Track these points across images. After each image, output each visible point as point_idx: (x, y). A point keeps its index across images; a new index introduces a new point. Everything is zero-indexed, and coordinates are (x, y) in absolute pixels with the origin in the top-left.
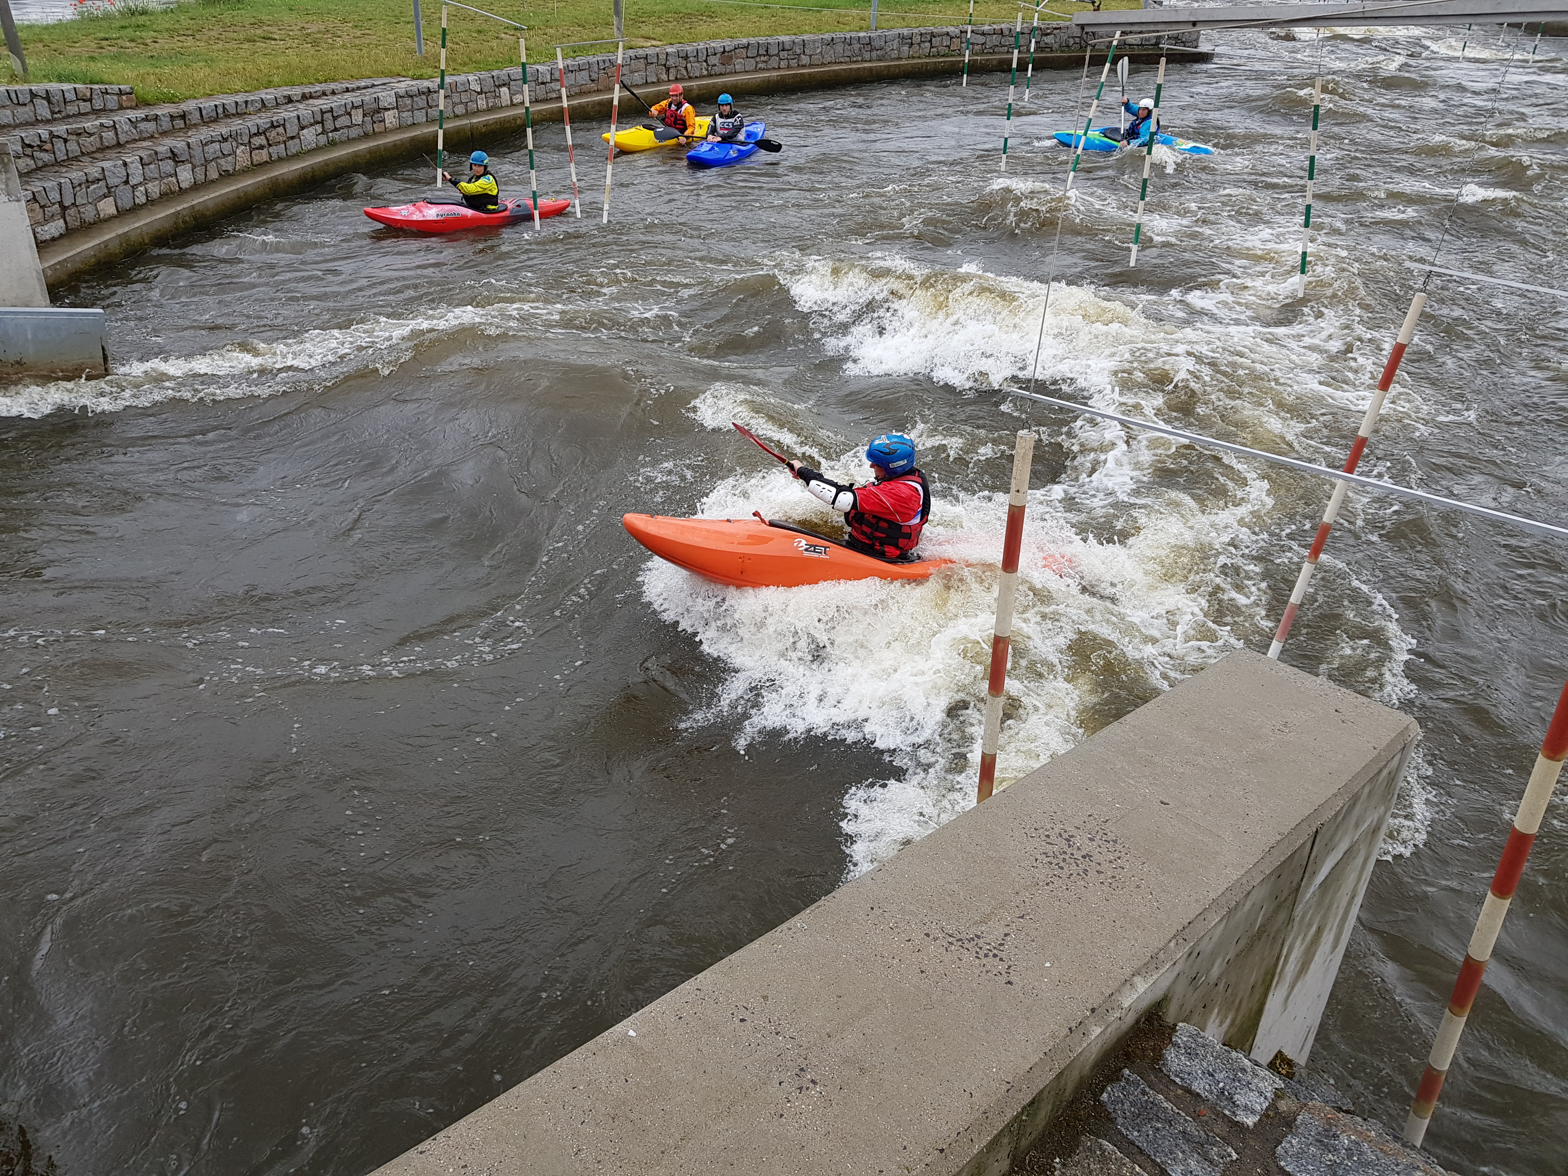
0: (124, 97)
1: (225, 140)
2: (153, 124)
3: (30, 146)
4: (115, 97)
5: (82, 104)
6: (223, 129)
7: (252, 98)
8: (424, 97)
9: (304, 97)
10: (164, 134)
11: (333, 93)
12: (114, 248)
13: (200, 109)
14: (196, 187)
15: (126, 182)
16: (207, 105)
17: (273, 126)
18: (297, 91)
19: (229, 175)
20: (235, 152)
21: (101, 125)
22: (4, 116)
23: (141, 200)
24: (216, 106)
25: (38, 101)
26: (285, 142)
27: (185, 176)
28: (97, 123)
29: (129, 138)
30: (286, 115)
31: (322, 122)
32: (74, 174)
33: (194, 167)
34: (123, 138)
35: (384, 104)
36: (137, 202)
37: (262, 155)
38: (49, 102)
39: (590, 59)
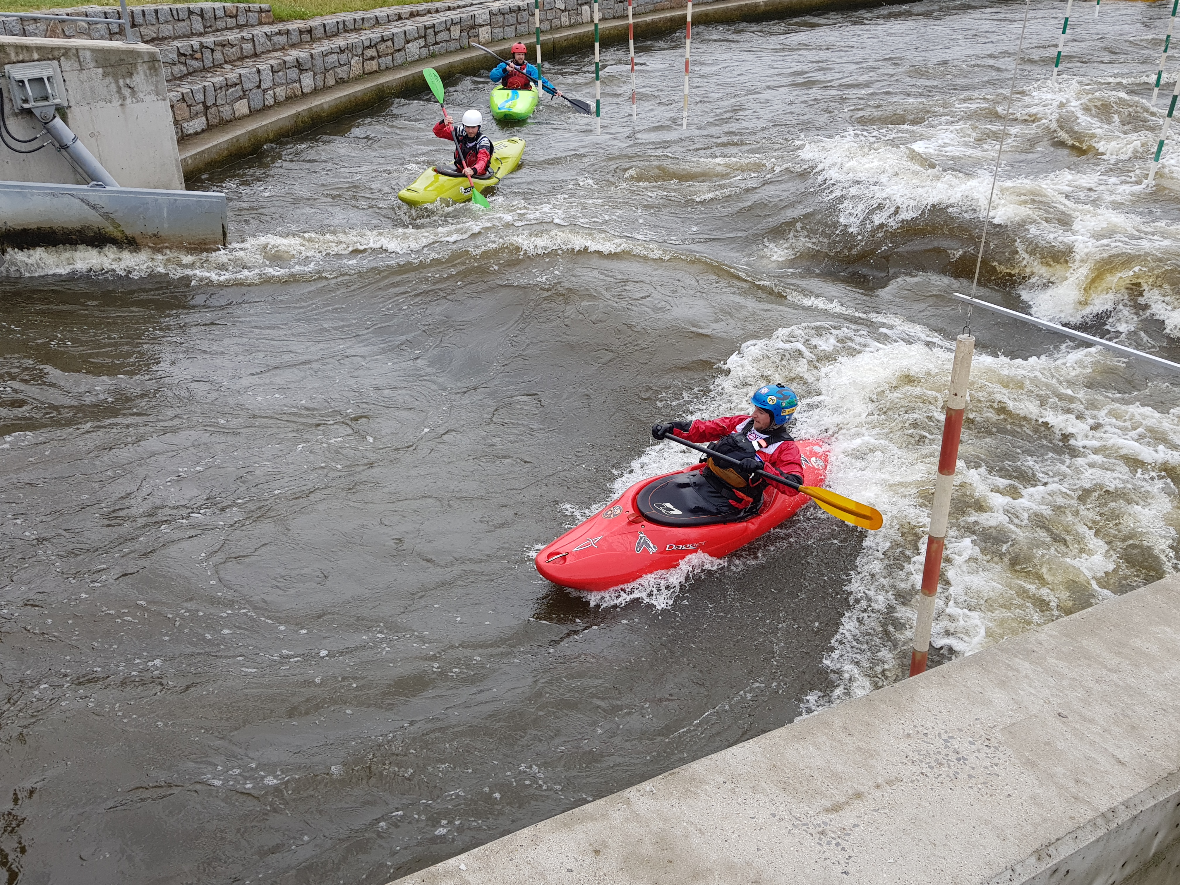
0: (263, 15)
1: (342, 51)
2: (285, 37)
3: (185, 55)
4: (256, 15)
5: (229, 19)
6: (341, 42)
7: (368, 16)
8: (514, 15)
9: (412, 15)
10: (293, 46)
11: (437, 11)
12: (245, 142)
13: (324, 25)
14: (316, 92)
15: (259, 87)
16: (330, 21)
17: (383, 40)
18: (406, 9)
19: (344, 82)
20: (350, 62)
21: (243, 38)
22: (167, 30)
23: (270, 102)
24: (338, 22)
25: (194, 17)
26: (392, 54)
27: (308, 82)
28: (239, 36)
29: (264, 50)
30: (395, 30)
31: (425, 37)
32: (218, 79)
33: (315, 74)
34: (259, 49)
35: (479, 21)
36: (267, 103)
37: (373, 65)
38: (203, 18)
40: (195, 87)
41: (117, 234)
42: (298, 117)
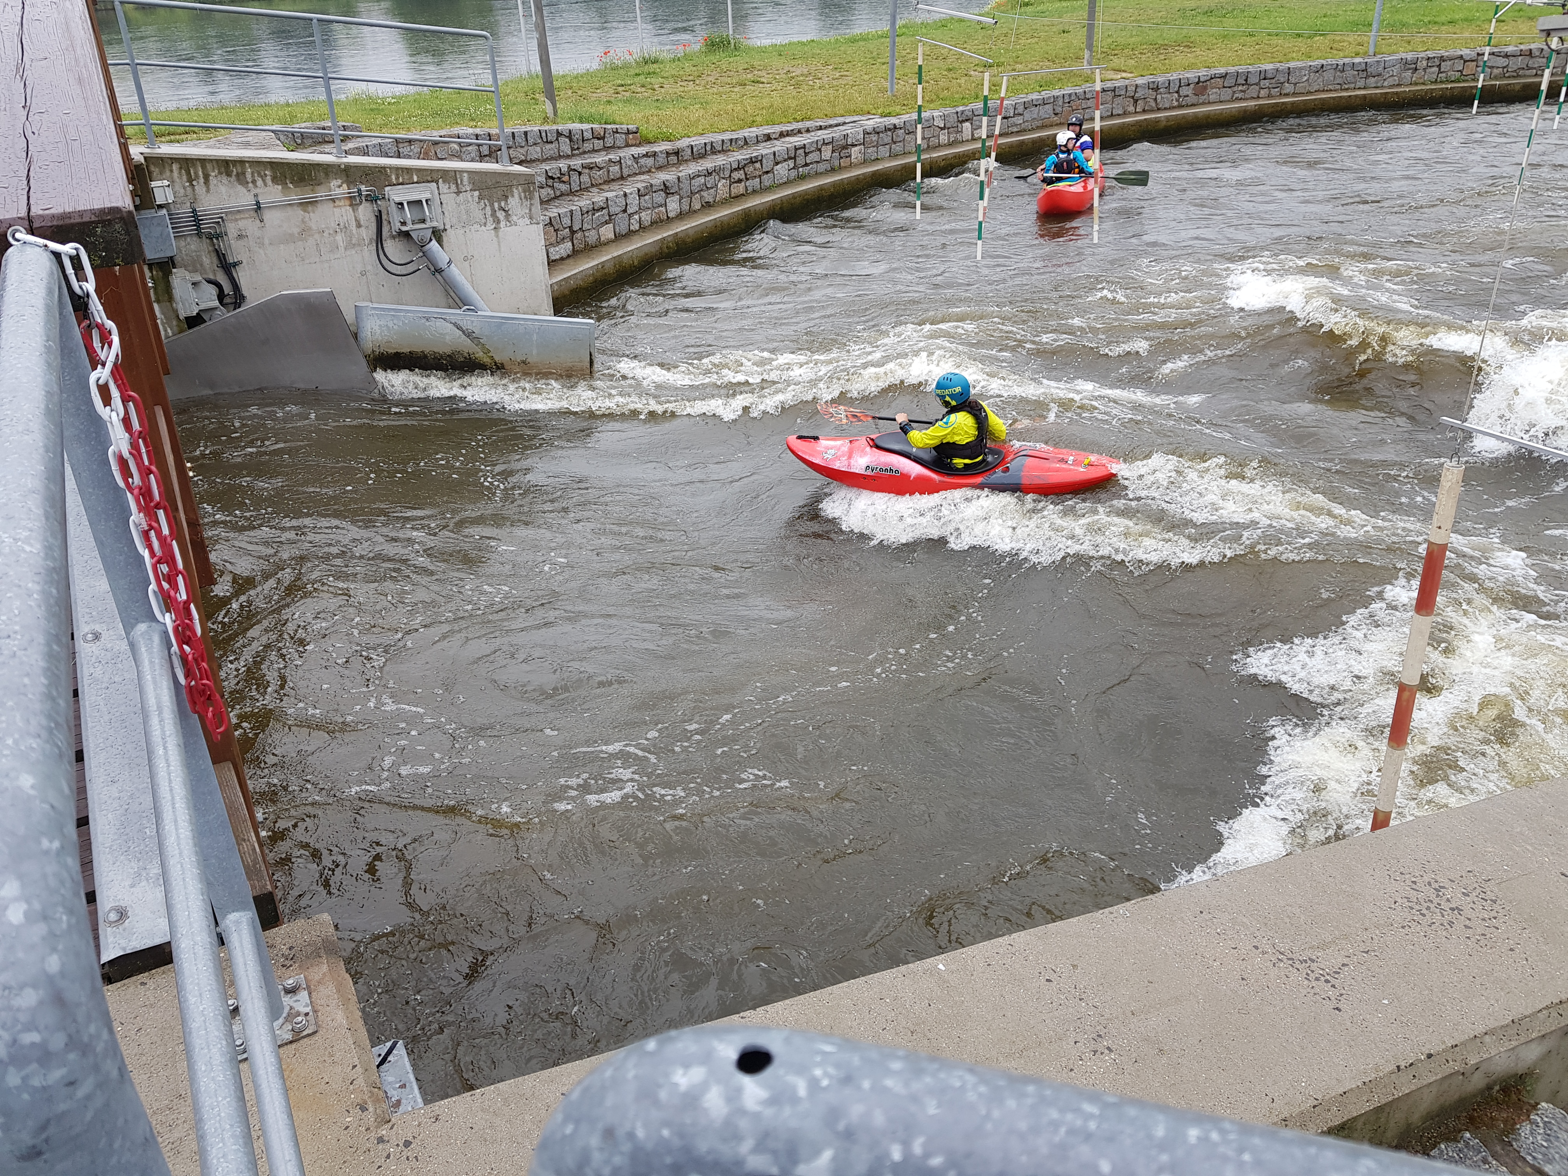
0: (631, 136)
1: (710, 174)
2: (651, 159)
3: (553, 179)
4: (624, 136)
5: (596, 141)
6: (708, 164)
7: (737, 136)
8: (889, 133)
9: (782, 135)
10: (660, 168)
11: (808, 131)
12: (610, 268)
13: (692, 146)
14: (681, 216)
15: (625, 211)
16: (698, 143)
17: (753, 162)
18: (778, 129)
19: (710, 206)
20: (716, 185)
21: (610, 160)
22: (535, 152)
23: (636, 227)
24: (705, 144)
25: (562, 139)
26: (760, 176)
27: (673, 205)
28: (606, 158)
29: (631, 172)
30: (764, 151)
31: (795, 158)
32: (584, 202)
33: (681, 198)
34: (626, 172)
35: (852, 140)
36: (632, 228)
37: (740, 188)
38: (571, 140)
39: (1056, 93)
40: (562, 211)
41: (486, 360)
42: (663, 243)
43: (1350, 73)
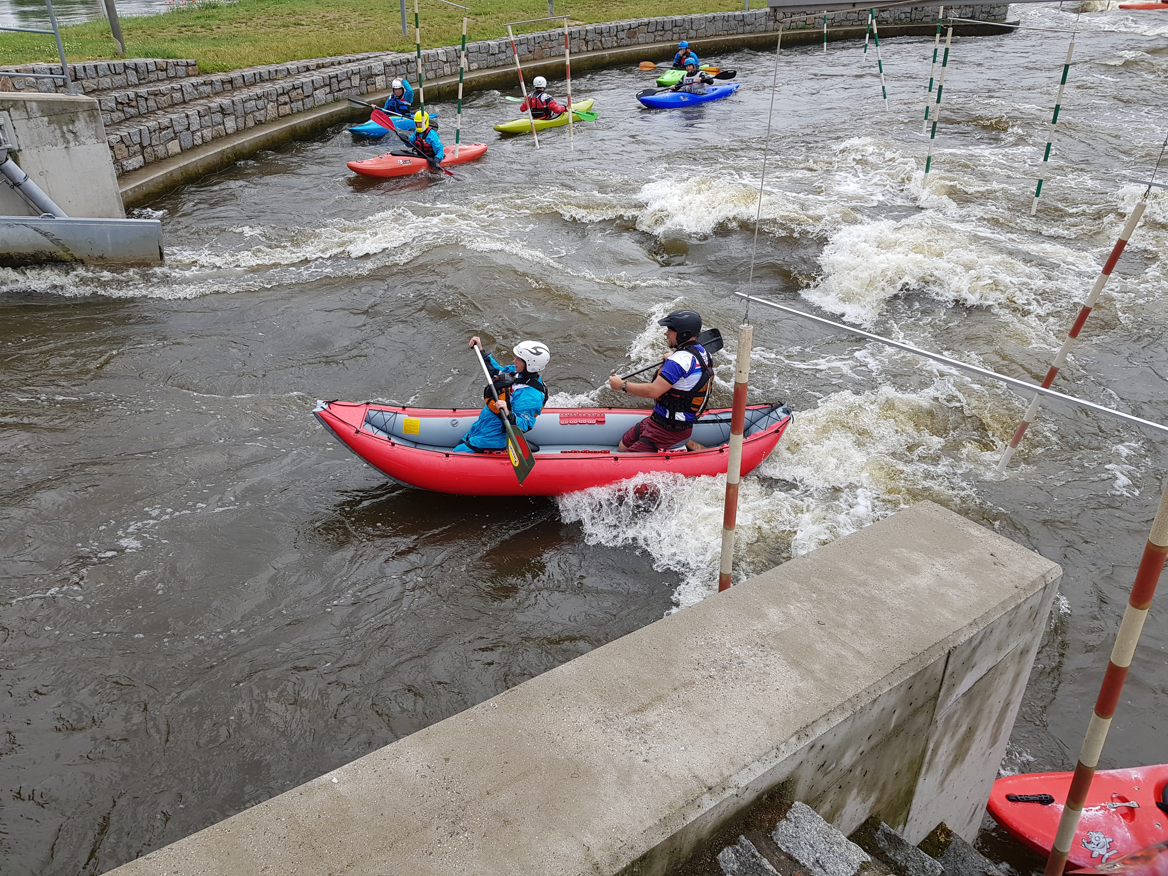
0: (190, 68)
1: (259, 98)
2: (209, 87)
3: (123, 104)
4: (184, 68)
5: (160, 73)
6: (258, 90)
7: (280, 68)
8: (405, 66)
9: (318, 67)
10: (217, 94)
11: (339, 64)
12: (177, 176)
13: (243, 76)
14: (238, 132)
15: (188, 129)
16: (248, 73)
17: (294, 88)
18: (313, 62)
19: (262, 123)
20: (266, 107)
21: (173, 88)
22: (106, 82)
23: (199, 141)
24: (255, 74)
25: (129, 71)
26: (302, 100)
27: (230, 124)
28: (169, 87)
29: (191, 97)
30: (304, 80)
31: (330, 85)
32: (152, 124)
33: (237, 118)
34: (187, 98)
35: (375, 71)
36: (195, 142)
37: (286, 109)
38: (137, 72)
39: (529, 36)
40: (132, 131)
42: (223, 155)
43: (733, 23)
